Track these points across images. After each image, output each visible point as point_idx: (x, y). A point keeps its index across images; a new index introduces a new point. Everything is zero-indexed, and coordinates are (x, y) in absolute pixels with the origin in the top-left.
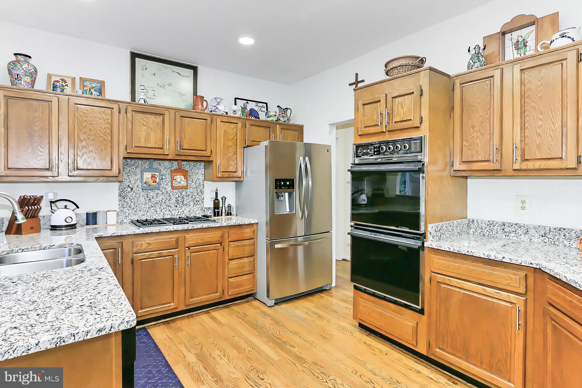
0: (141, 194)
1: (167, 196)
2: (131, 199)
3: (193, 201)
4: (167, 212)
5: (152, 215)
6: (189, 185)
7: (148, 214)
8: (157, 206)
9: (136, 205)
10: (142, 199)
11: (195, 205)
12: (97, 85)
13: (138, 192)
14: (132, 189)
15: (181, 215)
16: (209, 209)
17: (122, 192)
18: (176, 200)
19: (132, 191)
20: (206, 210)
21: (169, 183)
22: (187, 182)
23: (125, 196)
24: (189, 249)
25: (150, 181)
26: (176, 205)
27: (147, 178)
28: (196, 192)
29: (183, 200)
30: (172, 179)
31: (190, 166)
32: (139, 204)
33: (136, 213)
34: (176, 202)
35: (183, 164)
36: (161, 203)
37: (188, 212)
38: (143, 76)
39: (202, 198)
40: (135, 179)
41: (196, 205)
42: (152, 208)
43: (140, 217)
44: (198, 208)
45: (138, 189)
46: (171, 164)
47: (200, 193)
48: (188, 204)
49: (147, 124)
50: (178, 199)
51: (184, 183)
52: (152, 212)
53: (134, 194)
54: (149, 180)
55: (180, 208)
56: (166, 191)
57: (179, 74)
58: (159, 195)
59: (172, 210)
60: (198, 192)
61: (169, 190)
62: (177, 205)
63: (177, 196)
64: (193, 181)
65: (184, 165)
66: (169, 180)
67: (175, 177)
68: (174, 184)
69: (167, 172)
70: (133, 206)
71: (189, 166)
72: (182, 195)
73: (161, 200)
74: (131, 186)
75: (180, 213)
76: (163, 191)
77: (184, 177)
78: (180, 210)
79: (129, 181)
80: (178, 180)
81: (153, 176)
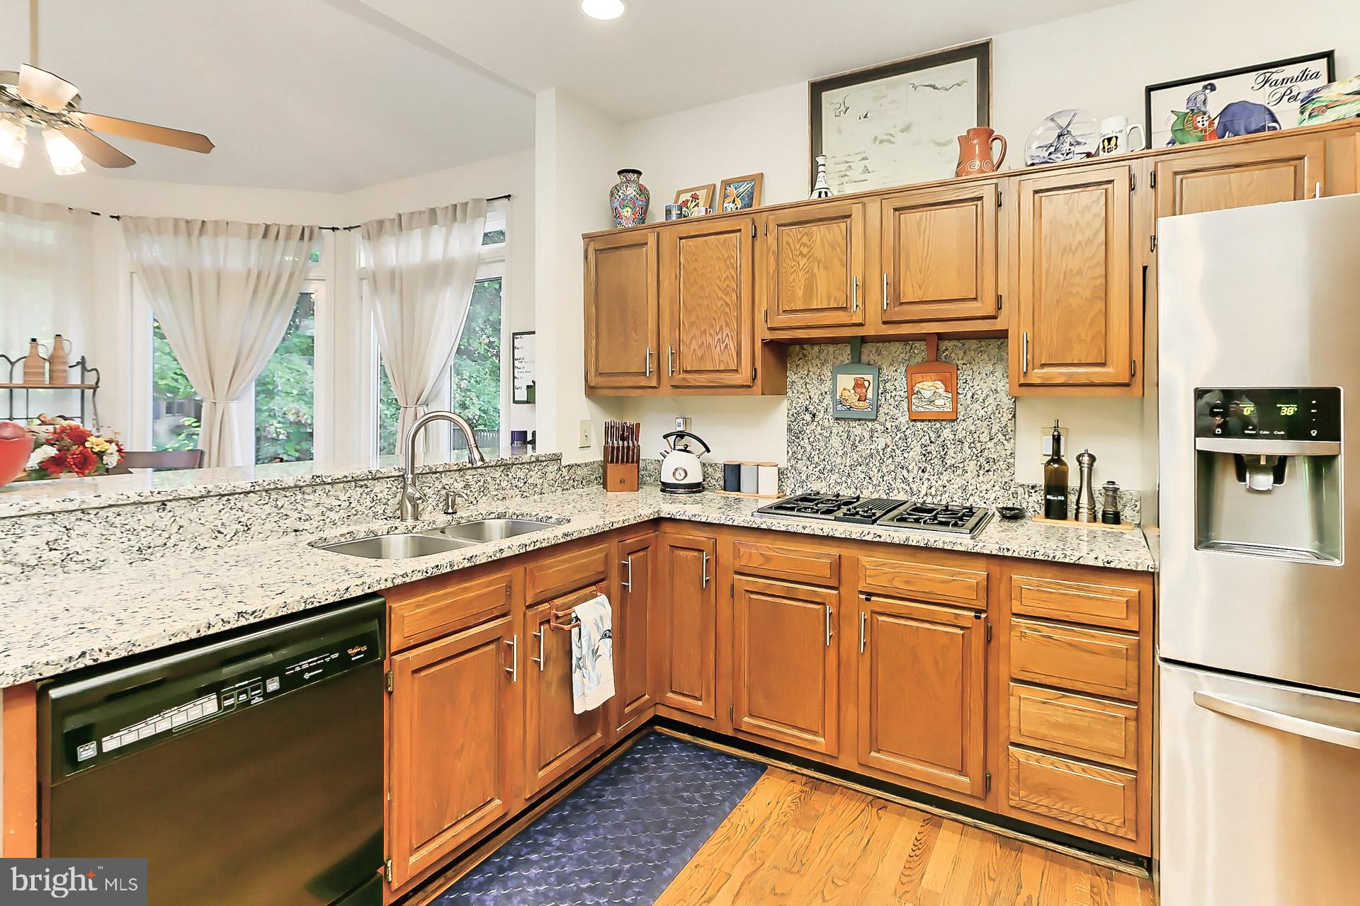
0: (835, 431)
1: (897, 439)
2: (811, 440)
3: (974, 458)
4: (898, 484)
5: (859, 485)
6: (960, 408)
7: (849, 481)
8: (871, 465)
9: (822, 457)
10: (835, 442)
11: (981, 472)
12: (748, 186)
13: (826, 424)
14: (814, 416)
15: (939, 498)
16: (1031, 491)
17: (794, 423)
18: (924, 452)
19: (813, 421)
20: (1020, 490)
21: (903, 403)
22: (955, 401)
23: (800, 433)
24: (868, 600)
25: (853, 398)
26: (923, 465)
27: (844, 389)
28: (987, 432)
29: (942, 453)
30: (911, 392)
31: (965, 353)
32: (829, 456)
33: (822, 476)
34: (924, 459)
35: (944, 348)
36: (882, 456)
37: (960, 491)
38: (840, 132)
39: (1008, 452)
40: (819, 392)
41: (988, 471)
42: (860, 468)
43: (831, 486)
44: (992, 482)
45: (826, 416)
46: (908, 348)
47: (1000, 436)
48: (961, 465)
49: (809, 252)
50: (929, 448)
51: (943, 403)
52: (859, 479)
53: (819, 428)
54: (850, 394)
55: (936, 477)
56: (894, 424)
57: (934, 87)
58: (876, 434)
59: (911, 480)
60: (994, 431)
61: (903, 422)
62: (926, 465)
63: (925, 440)
64: (976, 396)
65: (947, 350)
66: (902, 394)
67: (918, 385)
68: (914, 407)
69: (899, 371)
70: (816, 458)
71: (961, 354)
72: (942, 439)
73: (883, 450)
74: (811, 408)
75: (933, 489)
76: (888, 425)
77: (943, 386)
78: (934, 483)
79: (808, 398)
80: (927, 394)
81: (858, 385)
